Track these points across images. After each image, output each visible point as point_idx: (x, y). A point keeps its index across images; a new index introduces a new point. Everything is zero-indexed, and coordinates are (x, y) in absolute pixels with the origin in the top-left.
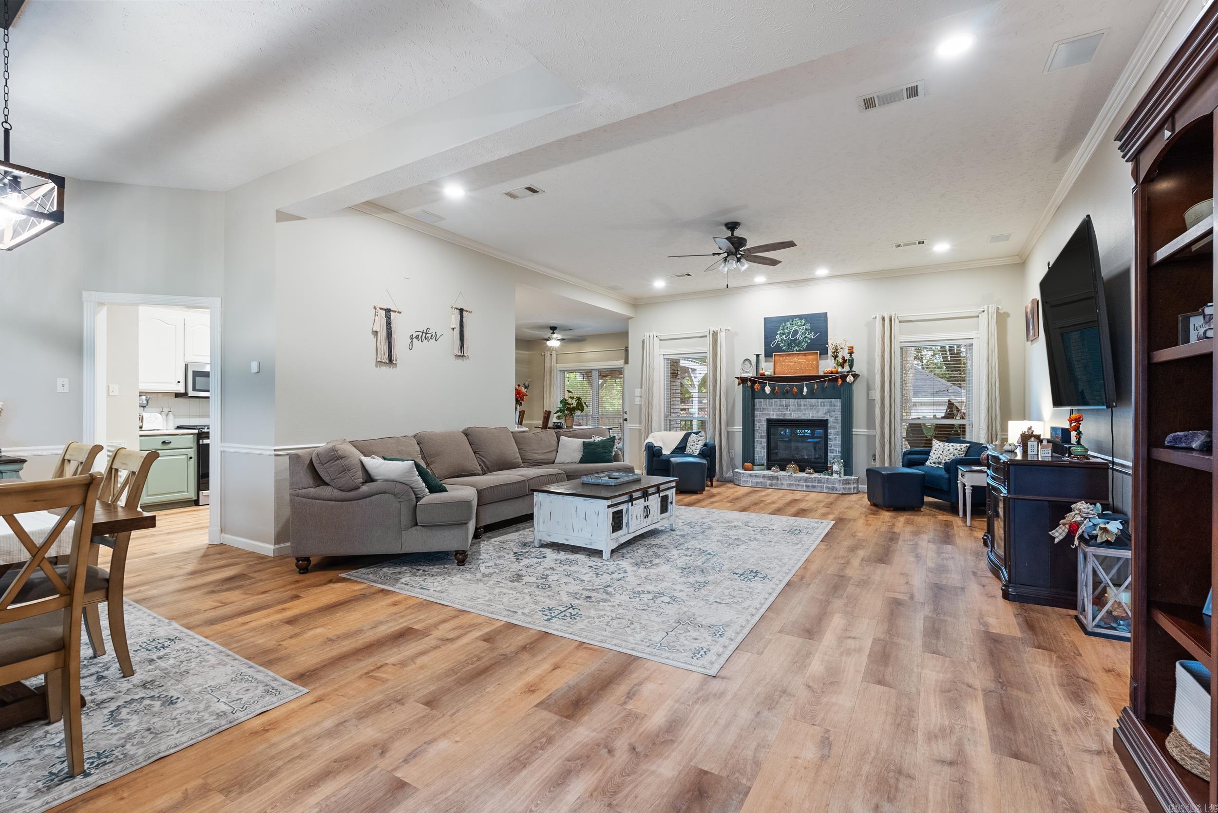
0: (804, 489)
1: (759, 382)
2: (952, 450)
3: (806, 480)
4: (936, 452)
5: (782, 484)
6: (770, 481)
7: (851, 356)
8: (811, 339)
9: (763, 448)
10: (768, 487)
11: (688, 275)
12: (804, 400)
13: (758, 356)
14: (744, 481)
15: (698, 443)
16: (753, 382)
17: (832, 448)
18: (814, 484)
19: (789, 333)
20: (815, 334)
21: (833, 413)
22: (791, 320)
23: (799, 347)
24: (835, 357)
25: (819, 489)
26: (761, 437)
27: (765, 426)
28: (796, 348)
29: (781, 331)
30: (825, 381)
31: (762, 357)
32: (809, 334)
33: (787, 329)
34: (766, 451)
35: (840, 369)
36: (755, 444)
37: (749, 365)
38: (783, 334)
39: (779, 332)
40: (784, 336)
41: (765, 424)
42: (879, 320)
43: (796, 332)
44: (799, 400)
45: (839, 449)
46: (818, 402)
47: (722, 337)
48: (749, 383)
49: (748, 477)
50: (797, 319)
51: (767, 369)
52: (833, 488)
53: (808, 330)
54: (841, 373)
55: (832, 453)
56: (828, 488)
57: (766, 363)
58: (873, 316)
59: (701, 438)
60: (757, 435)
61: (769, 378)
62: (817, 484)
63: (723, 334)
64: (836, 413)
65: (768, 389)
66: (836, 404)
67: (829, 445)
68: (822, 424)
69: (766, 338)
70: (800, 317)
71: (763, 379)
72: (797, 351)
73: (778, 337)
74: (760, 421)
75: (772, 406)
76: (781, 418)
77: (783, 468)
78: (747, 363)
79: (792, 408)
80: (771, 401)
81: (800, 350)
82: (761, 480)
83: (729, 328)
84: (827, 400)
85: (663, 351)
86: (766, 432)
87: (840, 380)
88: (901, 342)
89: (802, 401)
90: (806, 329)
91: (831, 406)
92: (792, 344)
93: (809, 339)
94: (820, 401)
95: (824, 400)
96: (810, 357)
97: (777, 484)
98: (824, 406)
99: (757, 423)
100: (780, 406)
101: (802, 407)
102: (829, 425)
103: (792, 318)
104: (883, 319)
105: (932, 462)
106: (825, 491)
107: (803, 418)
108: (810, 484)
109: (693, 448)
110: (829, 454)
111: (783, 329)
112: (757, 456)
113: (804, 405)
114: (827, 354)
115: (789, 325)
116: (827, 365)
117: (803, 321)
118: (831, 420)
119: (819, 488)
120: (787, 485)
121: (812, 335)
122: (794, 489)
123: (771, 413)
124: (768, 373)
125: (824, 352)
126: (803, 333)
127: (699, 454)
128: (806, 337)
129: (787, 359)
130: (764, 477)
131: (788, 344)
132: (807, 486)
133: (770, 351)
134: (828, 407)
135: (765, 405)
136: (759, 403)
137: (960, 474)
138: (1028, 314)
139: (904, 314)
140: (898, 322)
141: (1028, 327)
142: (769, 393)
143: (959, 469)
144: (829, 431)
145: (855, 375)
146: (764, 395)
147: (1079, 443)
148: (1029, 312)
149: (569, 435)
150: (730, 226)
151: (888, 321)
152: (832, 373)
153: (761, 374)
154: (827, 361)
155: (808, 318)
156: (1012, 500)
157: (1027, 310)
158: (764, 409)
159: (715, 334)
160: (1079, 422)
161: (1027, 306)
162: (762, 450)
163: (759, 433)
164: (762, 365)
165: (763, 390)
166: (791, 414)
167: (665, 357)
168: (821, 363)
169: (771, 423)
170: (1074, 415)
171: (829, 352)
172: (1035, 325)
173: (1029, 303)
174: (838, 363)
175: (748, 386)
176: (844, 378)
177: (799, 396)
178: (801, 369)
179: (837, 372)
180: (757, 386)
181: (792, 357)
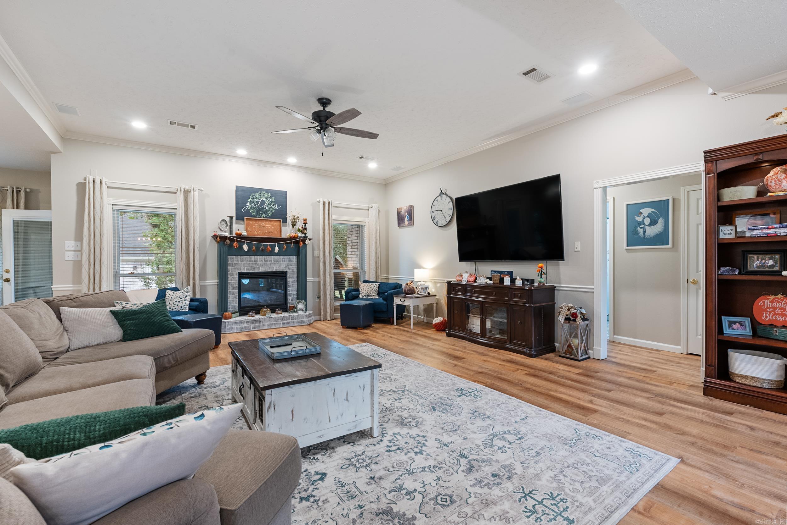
0: (281, 326)
1: (238, 241)
2: (372, 287)
3: (282, 319)
4: (364, 289)
5: (264, 325)
6: (253, 325)
7: (305, 226)
8: (275, 209)
9: (235, 297)
10: (252, 330)
11: (193, 127)
12: (270, 257)
13: (231, 218)
14: (229, 329)
15: (186, 299)
16: (232, 240)
17: (291, 292)
18: (288, 321)
20: (278, 206)
21: (291, 267)
22: (259, 192)
23: (265, 214)
24: (294, 225)
25: (292, 324)
26: (234, 288)
27: (237, 279)
28: (264, 215)
29: (251, 200)
30: (291, 243)
31: (234, 219)
32: (273, 206)
33: (256, 198)
34: (237, 300)
35: (300, 235)
36: (229, 295)
37: (225, 225)
38: (253, 202)
39: (249, 200)
40: (253, 204)
41: (236, 276)
42: (322, 203)
43: (263, 202)
44: (266, 257)
45: (295, 293)
46: (280, 259)
47: (195, 197)
48: (228, 242)
49: (233, 324)
50: (264, 192)
51: (240, 229)
52: (302, 322)
54: (301, 237)
55: (290, 296)
56: (298, 322)
57: (237, 225)
58: (318, 200)
59: (189, 294)
60: (230, 286)
61: (245, 238)
62: (290, 321)
63: (196, 193)
64: (293, 266)
65: (245, 247)
66: (293, 260)
67: (288, 291)
68: (283, 275)
69: (237, 203)
70: (267, 191)
71: (241, 239)
72: (264, 218)
73: (248, 204)
74: (232, 275)
75: (243, 261)
76: (251, 271)
77: (258, 313)
78: (223, 223)
79: (260, 263)
80: (242, 257)
81: (266, 217)
82: (246, 325)
83: (202, 189)
84: (286, 257)
85: (114, 201)
86: (237, 284)
87: (301, 242)
88: (333, 220)
89: (268, 258)
90: (272, 202)
91: (289, 261)
92: (260, 211)
93: (273, 209)
94: (281, 257)
95: (284, 257)
96: (275, 223)
97: (259, 326)
98: (285, 261)
99: (230, 278)
100: (250, 261)
101: (268, 262)
102: (288, 276)
103: (260, 190)
104: (324, 203)
105: (364, 295)
106: (296, 325)
107: (269, 271)
108: (286, 322)
109: (180, 304)
110: (288, 297)
111: (253, 199)
112: (230, 306)
113: (270, 261)
114: (286, 222)
115: (258, 196)
116: (287, 231)
117: (269, 194)
118: (289, 272)
119: (292, 323)
120: (268, 326)
121: (276, 207)
122: (274, 327)
124: (244, 233)
125: (285, 221)
126: (268, 203)
127: (189, 309)
128: (271, 207)
129: (257, 224)
130: (248, 322)
131: (257, 211)
132: (283, 324)
133: (240, 216)
134: (288, 262)
135: (238, 261)
136: (232, 259)
137: (397, 301)
138: (402, 212)
139: (335, 202)
140: (334, 207)
141: (400, 219)
142: (246, 250)
143: (395, 298)
144: (288, 280)
145: (310, 239)
146: (240, 252)
147: (541, 277)
148: (403, 212)
149: (75, 304)
150: (325, 102)
151: (327, 205)
152: (295, 237)
153: (236, 234)
154: (287, 228)
155: (273, 193)
156: (534, 307)
157: (400, 210)
158: (235, 264)
159: (187, 192)
160: (541, 267)
161: (401, 208)
162: (234, 300)
163: (231, 285)
164: (235, 226)
165: (241, 248)
166: (259, 268)
167: (115, 207)
168: (283, 228)
169: (242, 276)
170: (540, 265)
171: (289, 221)
172: (411, 219)
173: (404, 207)
174: (299, 230)
175: (227, 244)
176: (304, 241)
177: (272, 253)
178: (268, 232)
179: (298, 236)
180: (235, 244)
181: (260, 222)
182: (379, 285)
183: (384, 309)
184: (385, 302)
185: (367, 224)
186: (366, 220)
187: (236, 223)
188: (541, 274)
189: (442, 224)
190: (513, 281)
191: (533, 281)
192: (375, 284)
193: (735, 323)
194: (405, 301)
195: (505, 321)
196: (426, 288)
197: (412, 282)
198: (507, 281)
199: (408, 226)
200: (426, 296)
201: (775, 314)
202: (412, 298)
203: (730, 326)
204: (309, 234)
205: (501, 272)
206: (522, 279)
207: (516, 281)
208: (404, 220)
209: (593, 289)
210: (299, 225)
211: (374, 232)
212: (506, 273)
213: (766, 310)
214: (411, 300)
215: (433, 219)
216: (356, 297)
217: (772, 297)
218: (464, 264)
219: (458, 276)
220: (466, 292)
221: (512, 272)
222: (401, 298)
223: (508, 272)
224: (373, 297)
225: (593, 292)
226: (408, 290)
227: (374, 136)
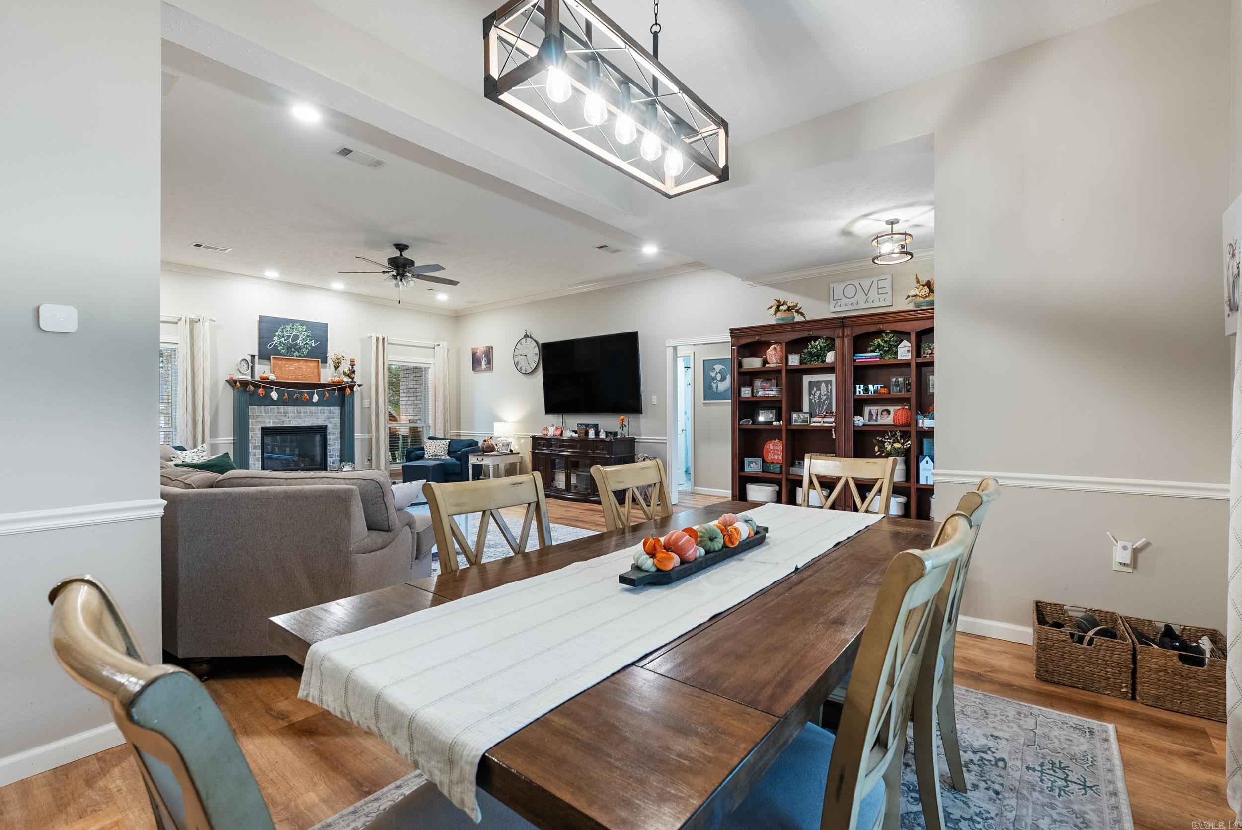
1: (264, 387)
2: (441, 445)
4: (431, 448)
7: (352, 368)
8: (311, 346)
11: (223, 250)
13: (253, 357)
16: (256, 386)
17: (332, 453)
19: (289, 337)
20: (316, 342)
21: (332, 420)
22: (291, 324)
23: (299, 352)
24: (336, 367)
26: (255, 448)
27: (260, 436)
28: (296, 353)
29: (280, 334)
30: (335, 390)
31: (257, 357)
32: (310, 341)
33: (286, 332)
34: (260, 463)
35: (346, 379)
37: (246, 366)
38: (283, 337)
39: (277, 334)
40: (283, 340)
41: (259, 433)
42: (374, 339)
43: (296, 337)
44: (299, 407)
45: (338, 453)
46: (318, 409)
47: (204, 329)
48: (252, 388)
50: (297, 324)
51: (263, 370)
53: (309, 337)
54: (347, 383)
55: (332, 458)
57: (260, 366)
58: (369, 335)
60: (250, 446)
61: (273, 383)
63: (207, 324)
64: (335, 419)
65: (274, 395)
66: (335, 411)
67: (328, 451)
68: (322, 431)
69: (261, 338)
70: (302, 323)
71: (267, 384)
72: (296, 357)
73: (276, 339)
74: (254, 430)
75: (268, 413)
76: (278, 426)
78: (244, 363)
79: (291, 415)
80: (267, 407)
81: (300, 356)
83: (214, 319)
84: (326, 408)
86: (260, 442)
87: (348, 389)
88: (389, 360)
89: (302, 409)
90: (307, 336)
91: (330, 413)
92: (292, 348)
93: (309, 346)
94: (320, 408)
95: (323, 407)
96: (311, 364)
98: (324, 413)
99: (251, 434)
100: (278, 413)
101: (302, 414)
102: (328, 431)
103: (293, 322)
104: (377, 339)
105: (430, 455)
107: (302, 425)
110: (329, 459)
111: (282, 332)
113: (304, 413)
114: (327, 363)
115: (289, 329)
116: (328, 375)
117: (304, 327)
118: (330, 426)
121: (313, 343)
123: (267, 421)
124: (272, 377)
125: (325, 361)
126: (302, 338)
128: (307, 344)
129: (287, 364)
131: (287, 348)
133: (265, 354)
134: (328, 414)
135: (261, 412)
136: (255, 410)
137: (473, 460)
138: (478, 354)
139: (391, 339)
140: (390, 344)
141: (476, 362)
142: (275, 399)
143: (470, 457)
144: (328, 437)
145: (359, 386)
146: (266, 401)
147: (623, 430)
148: (479, 353)
150: (401, 247)
151: (381, 342)
152: (339, 382)
153: (261, 378)
154: (327, 370)
155: (309, 325)
156: (614, 458)
157: (476, 351)
158: (258, 417)
159: (193, 322)
160: (623, 420)
161: (477, 349)
162: (256, 462)
163: (252, 443)
164: (258, 367)
165: (267, 396)
166: (290, 421)
168: (323, 371)
169: (266, 431)
170: (622, 418)
171: (330, 361)
172: (489, 362)
174: (344, 374)
175: (250, 391)
176: (351, 388)
177: (310, 403)
178: (302, 375)
179: (343, 381)
180: (261, 390)
181: (291, 363)
182: (450, 443)
183: (458, 471)
184: (458, 463)
185: (432, 366)
186: (431, 361)
187: (259, 364)
188: (623, 426)
189: (526, 371)
190: (597, 434)
191: (615, 434)
192: (444, 441)
193: (752, 462)
194: (483, 459)
196: (508, 445)
197: (491, 438)
198: (592, 434)
199: (485, 370)
200: (508, 454)
201: (774, 454)
202: (492, 456)
203: (749, 465)
204: (357, 379)
205: (587, 426)
206: (606, 432)
207: (600, 434)
208: (481, 363)
209: (666, 440)
210: (345, 367)
211: (442, 377)
212: (592, 426)
213: (770, 452)
214: (490, 459)
215: (516, 364)
216: (421, 457)
217: (773, 441)
218: (550, 416)
219: (544, 430)
220: (551, 447)
221: (598, 425)
222: (477, 457)
223: (593, 425)
224: (443, 457)
225: (666, 443)
226: (487, 448)
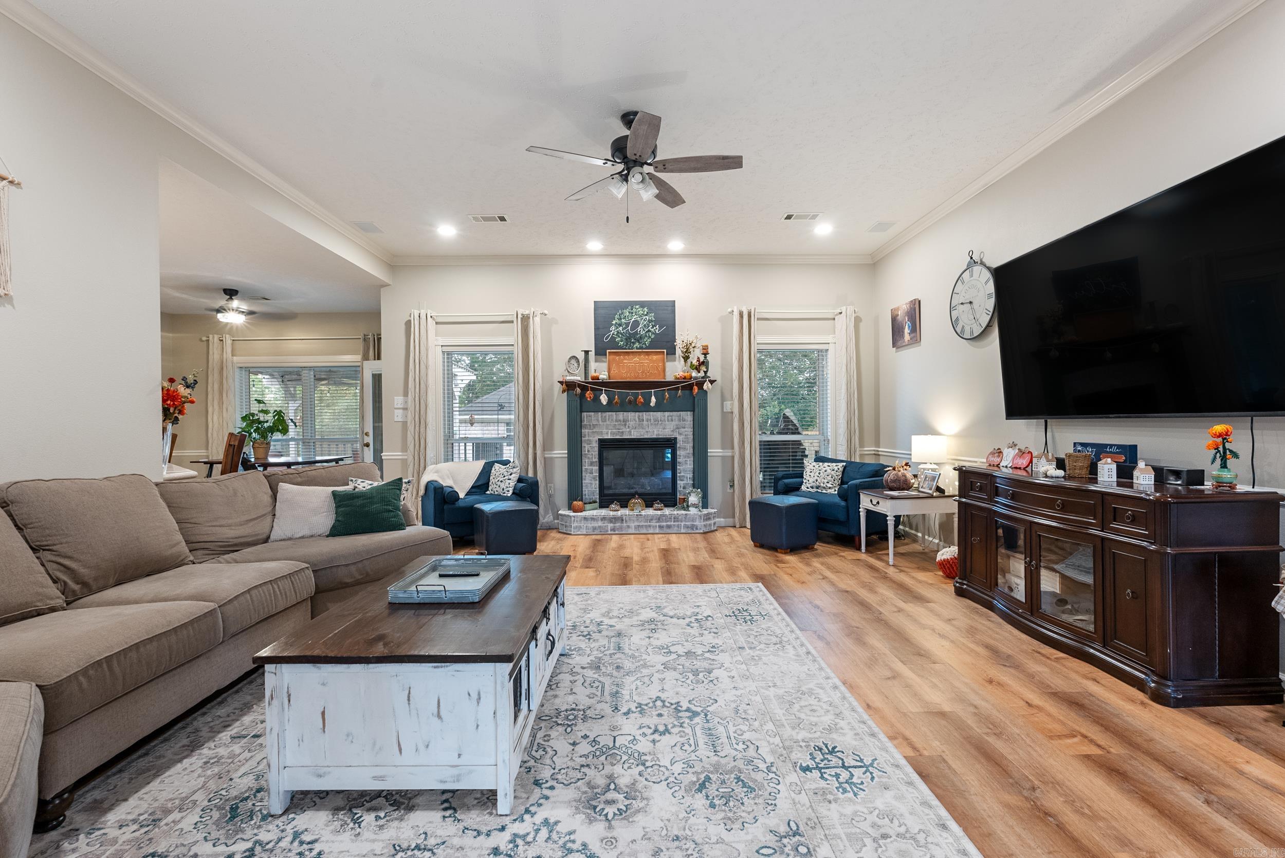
0: (657, 531)
1: (592, 389)
2: (829, 471)
3: (659, 519)
4: (813, 474)
5: (628, 527)
6: (612, 525)
7: (705, 357)
8: (655, 333)
9: (594, 478)
10: (609, 532)
11: (502, 219)
12: (647, 413)
13: (587, 352)
14: (576, 528)
15: (510, 477)
16: (584, 388)
17: (682, 474)
18: (669, 523)
19: (627, 325)
20: (660, 327)
21: (683, 430)
22: (630, 307)
23: (639, 343)
24: (686, 358)
25: (675, 530)
26: (592, 464)
27: (597, 449)
28: (637, 345)
29: (617, 321)
30: (677, 389)
31: (592, 354)
32: (653, 328)
33: (624, 318)
34: (597, 482)
35: (694, 374)
36: (584, 474)
37: (576, 365)
38: (620, 325)
39: (614, 322)
40: (621, 328)
41: (595, 445)
42: (736, 314)
43: (636, 323)
44: (641, 414)
45: (690, 475)
46: (665, 416)
47: (536, 325)
48: (578, 390)
49: (581, 521)
50: (637, 307)
51: (600, 370)
52: (693, 527)
53: (652, 321)
54: (696, 378)
55: (682, 480)
56: (687, 527)
57: (597, 364)
58: (730, 310)
59: (515, 470)
60: (586, 461)
61: (604, 384)
62: (672, 523)
63: (537, 319)
64: (686, 429)
65: (604, 399)
66: (686, 418)
67: (678, 471)
68: (670, 443)
69: (597, 329)
70: (642, 304)
71: (597, 385)
72: (637, 348)
73: (613, 328)
74: (589, 442)
75: (605, 421)
76: (618, 437)
77: (624, 505)
78: (573, 361)
79: (631, 423)
80: (604, 414)
81: (641, 348)
82: (600, 524)
83: (546, 312)
84: (675, 413)
85: (442, 341)
86: (597, 457)
87: (695, 387)
88: (758, 344)
89: (645, 415)
90: (650, 321)
91: (679, 420)
92: (632, 338)
93: (653, 333)
94: (667, 414)
95: (671, 413)
96: (655, 357)
97: (621, 528)
98: (672, 420)
99: (586, 447)
101: (645, 423)
102: (678, 445)
103: (631, 304)
104: (741, 314)
105: (809, 486)
106: (683, 531)
107: (646, 437)
108: (664, 524)
109: (502, 485)
110: (678, 482)
111: (620, 319)
112: (586, 491)
113: (647, 420)
114: (675, 354)
115: (628, 314)
116: (675, 369)
117: (646, 309)
118: (680, 438)
119: (676, 528)
120: (635, 528)
121: (657, 329)
122: (644, 531)
123: (605, 431)
124: (604, 376)
125: (672, 351)
126: (645, 324)
127: (513, 493)
128: (649, 331)
129: (626, 359)
130: (603, 519)
131: (626, 339)
132: (660, 527)
133: (601, 349)
134: (677, 423)
135: (598, 420)
136: (589, 418)
137: (866, 502)
138: (899, 317)
139: (762, 310)
140: (758, 319)
141: (897, 331)
142: (605, 403)
143: (862, 496)
144: (678, 453)
145: (712, 382)
146: (597, 407)
147: (1224, 466)
148: (901, 314)
149: (299, 480)
151: (747, 319)
152: (685, 378)
153: (593, 378)
154: (676, 363)
155: (649, 305)
156: (1175, 557)
157: (896, 313)
158: (594, 426)
159: (525, 319)
160: (1224, 436)
161: (897, 309)
162: (593, 482)
163: (589, 458)
164: (593, 365)
165: (596, 399)
166: (630, 432)
167: (445, 349)
168: (669, 365)
169: (605, 445)
170: (1219, 428)
171: (679, 352)
172: (915, 328)
173: (902, 303)
174: (692, 366)
175: (576, 395)
176: (700, 384)
177: (646, 408)
178: (643, 372)
179: (691, 378)
180: (589, 394)
181: (631, 357)
182: (845, 468)
183: (842, 517)
184: (843, 503)
185: (831, 348)
186: (829, 338)
187: (596, 361)
188: (1224, 456)
189: (972, 332)
190: (1125, 473)
191: (1197, 477)
192: (834, 464)
194: (878, 503)
195: (1089, 579)
196: (933, 479)
197: (907, 464)
198: (1107, 472)
199: (910, 344)
200: (932, 497)
202: (893, 498)
204: (714, 372)
205: (1101, 450)
206: (1155, 469)
207: (1136, 473)
208: (903, 332)
210: (696, 356)
211: (845, 362)
212: (1114, 449)
214: (889, 503)
215: (954, 323)
216: (794, 489)
218: (1020, 424)
219: (992, 454)
220: (997, 495)
221: (1136, 446)
222: (871, 497)
223: (1119, 446)
224: (829, 491)
226: (892, 481)
227: (733, 162)
